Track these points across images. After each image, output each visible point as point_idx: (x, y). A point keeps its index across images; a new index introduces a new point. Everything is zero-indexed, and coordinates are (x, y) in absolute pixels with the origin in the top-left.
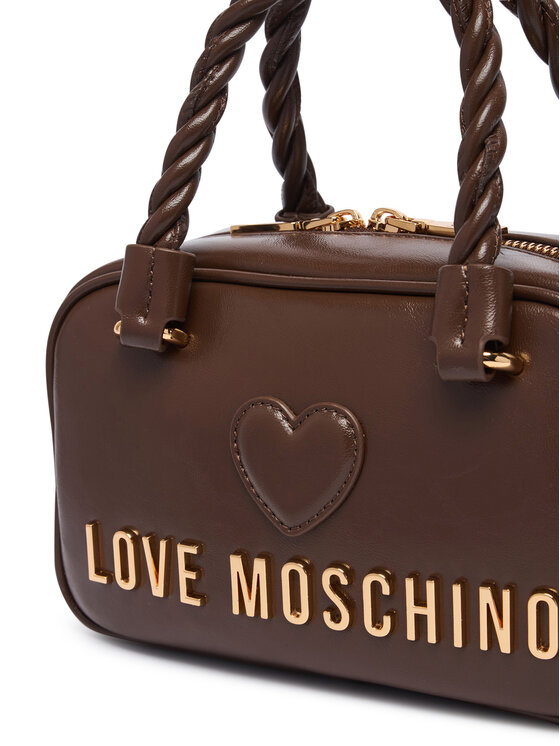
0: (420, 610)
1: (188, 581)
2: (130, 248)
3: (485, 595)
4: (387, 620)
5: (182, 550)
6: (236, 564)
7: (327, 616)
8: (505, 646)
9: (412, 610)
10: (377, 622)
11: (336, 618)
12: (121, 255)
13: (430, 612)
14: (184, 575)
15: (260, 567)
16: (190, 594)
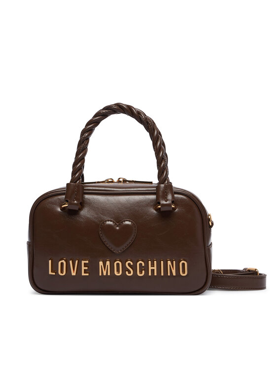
0: (152, 268)
1: (85, 270)
2: (67, 184)
3: (169, 263)
4: (143, 271)
5: (83, 262)
6: (101, 263)
7: (127, 272)
8: (174, 274)
9: (150, 268)
10: (141, 272)
11: (130, 272)
12: (65, 186)
13: (155, 268)
14: (83, 268)
15: (108, 263)
16: (85, 273)
